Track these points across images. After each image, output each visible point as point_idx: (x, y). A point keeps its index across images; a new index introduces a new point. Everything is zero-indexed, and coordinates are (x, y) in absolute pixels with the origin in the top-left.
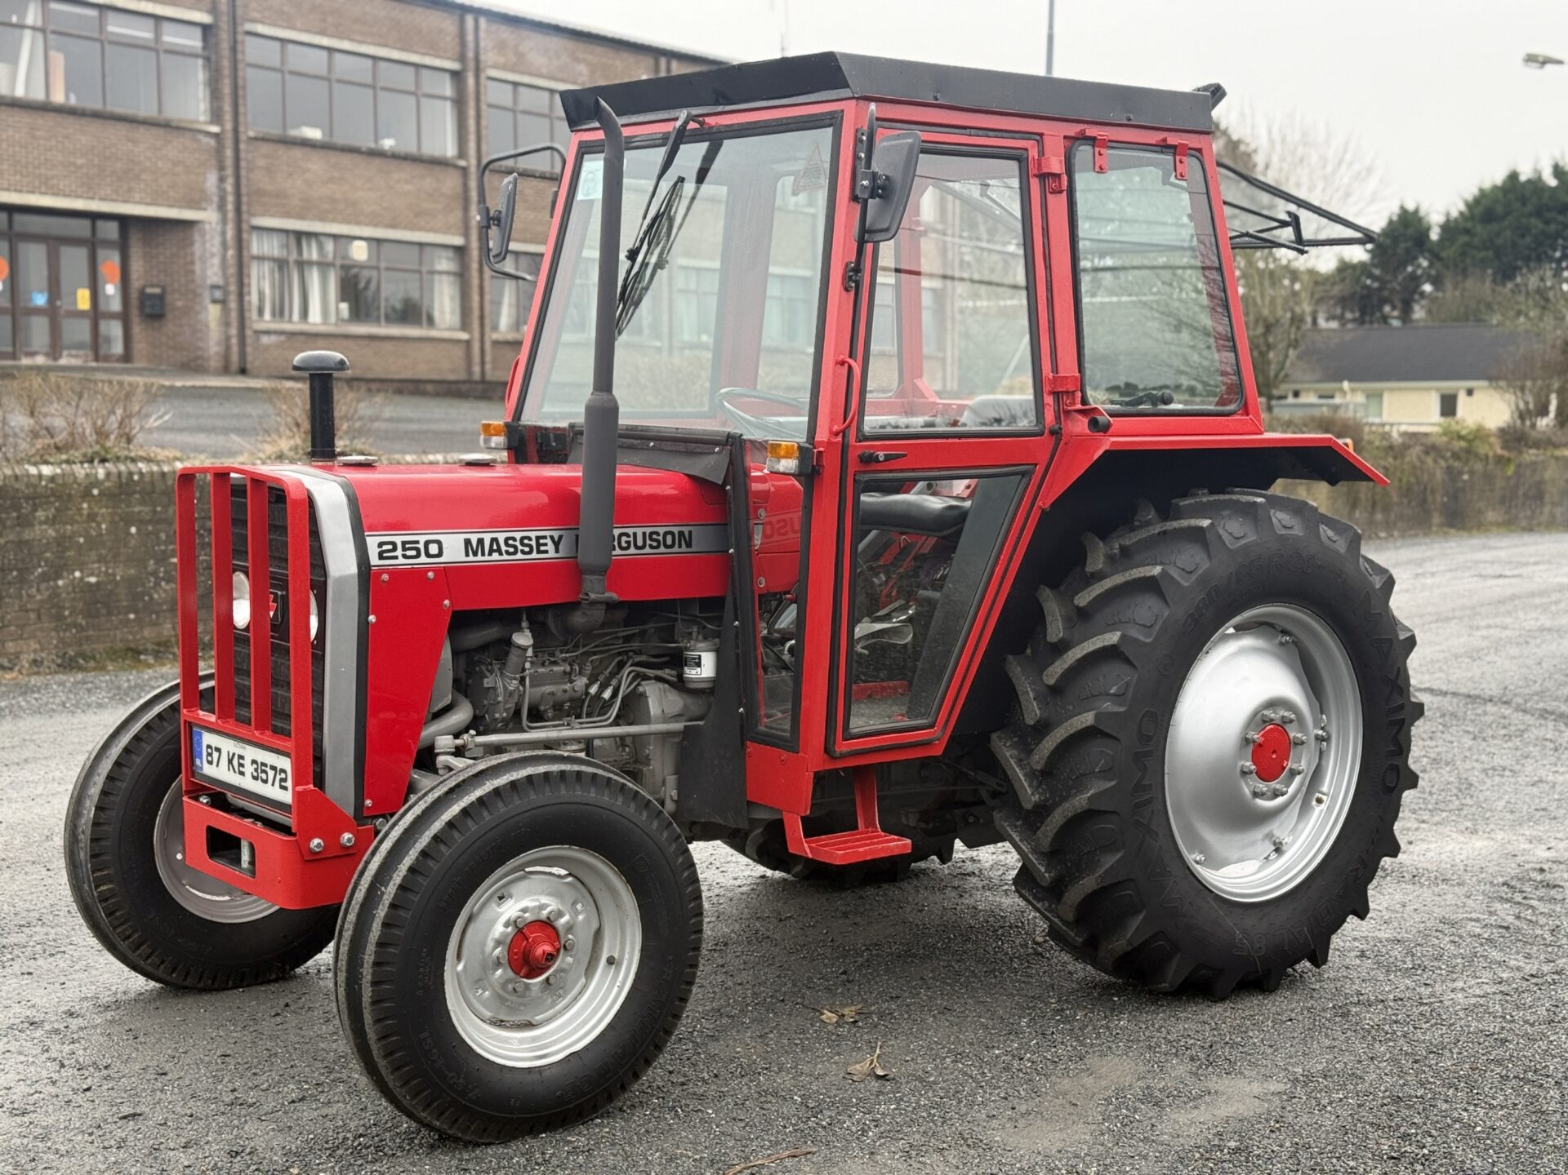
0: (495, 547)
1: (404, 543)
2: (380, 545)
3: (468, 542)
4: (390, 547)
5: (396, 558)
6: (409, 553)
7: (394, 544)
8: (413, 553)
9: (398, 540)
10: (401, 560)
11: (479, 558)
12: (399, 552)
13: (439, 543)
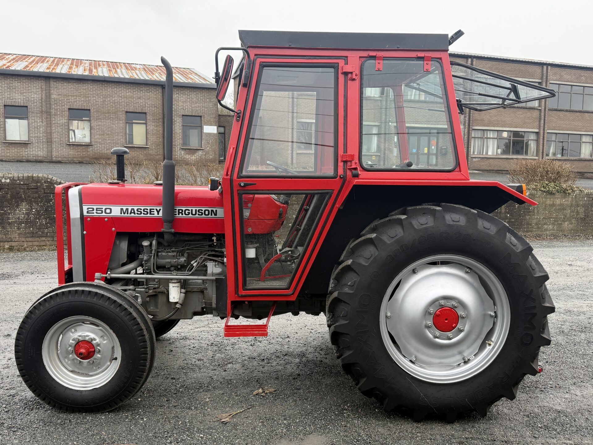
0: (133, 212)
1: (97, 209)
2: (88, 209)
3: (122, 209)
4: (92, 209)
5: (93, 213)
6: (98, 212)
7: (93, 209)
8: (100, 212)
9: (95, 207)
10: (95, 214)
11: (126, 215)
12: (95, 211)
13: (111, 209)
